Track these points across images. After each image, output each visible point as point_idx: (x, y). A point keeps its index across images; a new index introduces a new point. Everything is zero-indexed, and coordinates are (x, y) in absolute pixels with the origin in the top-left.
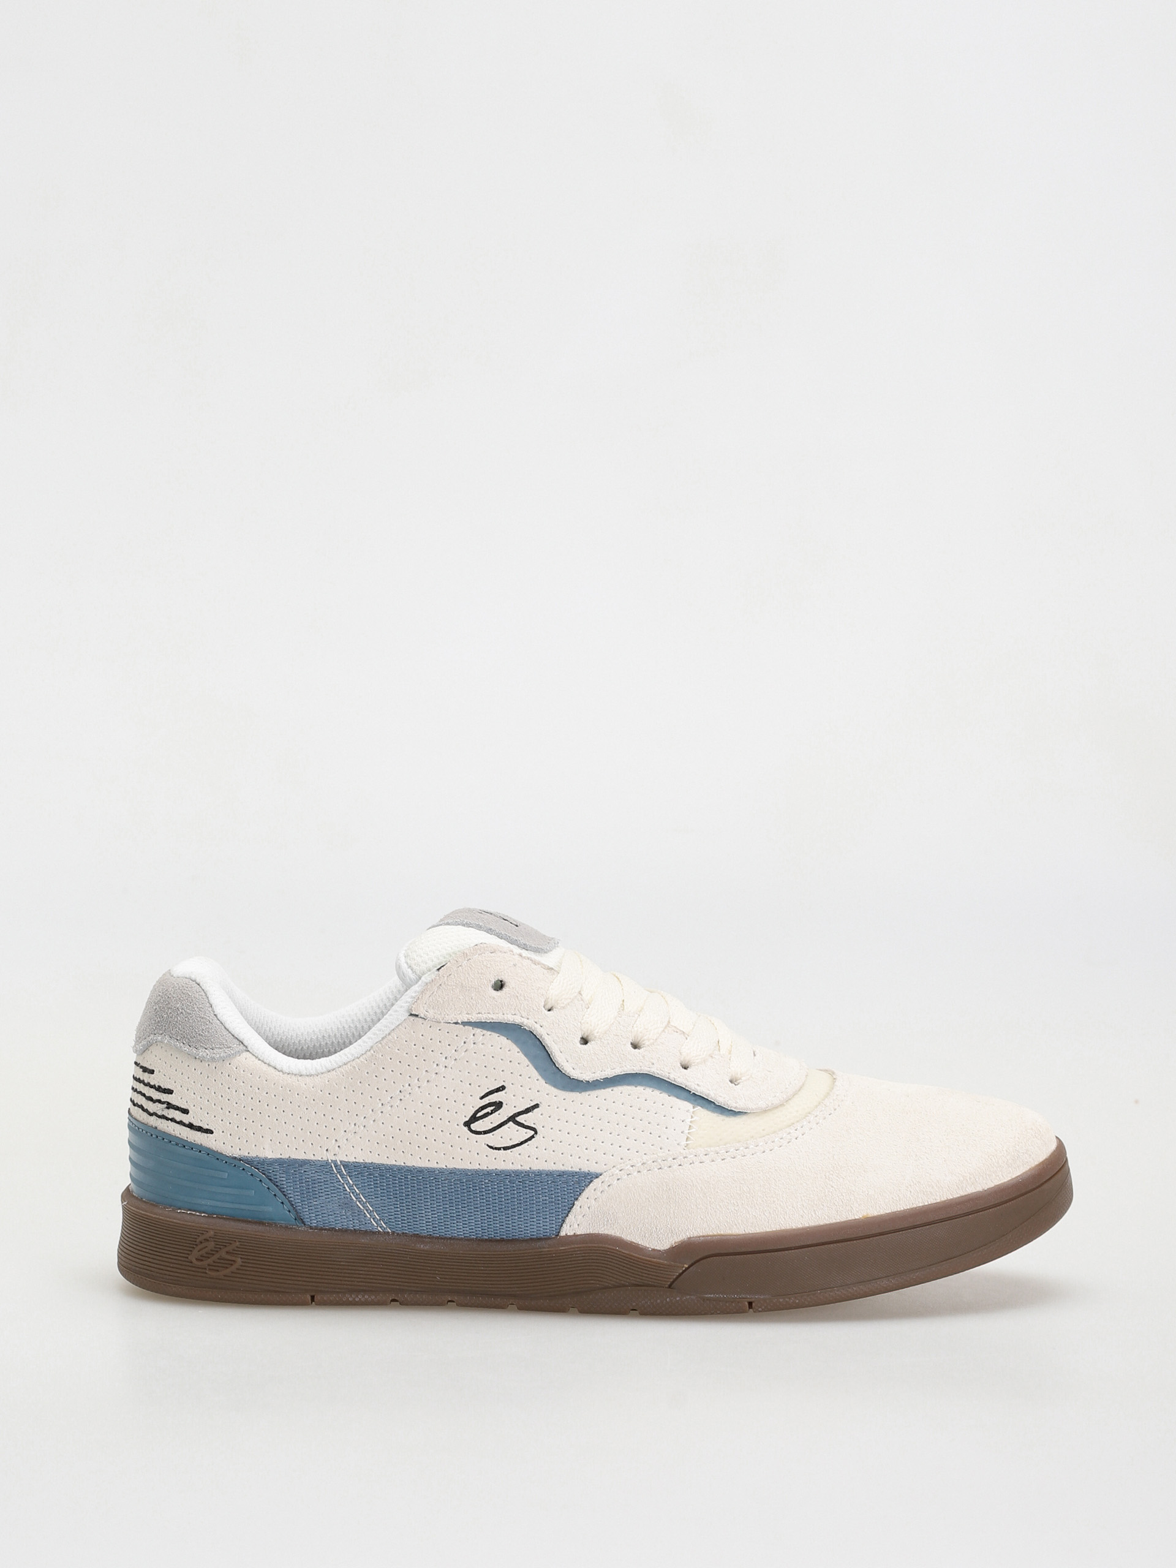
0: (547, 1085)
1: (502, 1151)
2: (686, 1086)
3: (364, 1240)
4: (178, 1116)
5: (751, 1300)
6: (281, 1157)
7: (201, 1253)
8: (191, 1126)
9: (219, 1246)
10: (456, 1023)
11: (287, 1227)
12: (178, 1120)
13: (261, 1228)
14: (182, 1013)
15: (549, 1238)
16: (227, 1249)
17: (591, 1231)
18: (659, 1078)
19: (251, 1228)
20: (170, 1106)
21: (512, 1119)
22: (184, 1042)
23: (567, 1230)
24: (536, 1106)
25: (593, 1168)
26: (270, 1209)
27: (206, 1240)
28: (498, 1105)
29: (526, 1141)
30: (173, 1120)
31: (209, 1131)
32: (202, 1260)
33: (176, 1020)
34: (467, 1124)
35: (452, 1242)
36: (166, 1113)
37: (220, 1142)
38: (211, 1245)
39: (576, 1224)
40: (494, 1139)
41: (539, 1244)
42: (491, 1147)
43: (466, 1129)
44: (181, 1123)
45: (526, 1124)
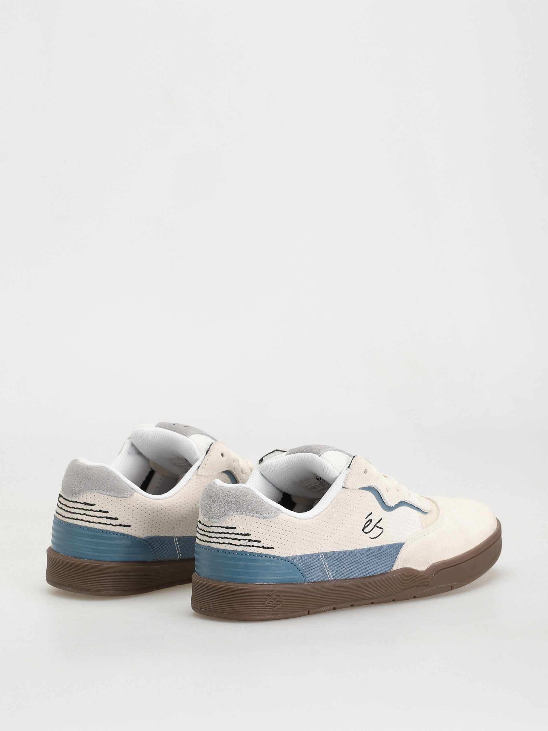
0: (383, 510)
1: (374, 539)
2: (414, 504)
3: (327, 584)
4: (256, 544)
5: (452, 586)
6: (302, 554)
7: (269, 600)
8: (263, 547)
9: (277, 596)
10: (359, 489)
11: (301, 584)
12: (256, 546)
13: (293, 586)
14: (248, 501)
15: (388, 572)
16: (280, 597)
17: (402, 567)
18: (406, 502)
19: (290, 586)
20: (250, 540)
21: (375, 526)
22: (254, 513)
23: (395, 568)
24: (381, 519)
25: (402, 542)
26: (297, 577)
27: (273, 594)
28: (371, 520)
29: (381, 534)
30: (253, 546)
31: (272, 548)
32: (270, 603)
33: (246, 504)
34: (363, 530)
35: (355, 580)
36: (249, 544)
37: (279, 552)
38: (274, 596)
39: (398, 565)
40: (372, 534)
41: (385, 575)
42: (371, 538)
43: (363, 532)
44: (258, 547)
45: (380, 527)
